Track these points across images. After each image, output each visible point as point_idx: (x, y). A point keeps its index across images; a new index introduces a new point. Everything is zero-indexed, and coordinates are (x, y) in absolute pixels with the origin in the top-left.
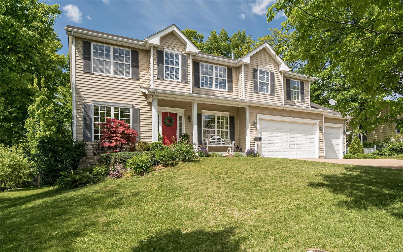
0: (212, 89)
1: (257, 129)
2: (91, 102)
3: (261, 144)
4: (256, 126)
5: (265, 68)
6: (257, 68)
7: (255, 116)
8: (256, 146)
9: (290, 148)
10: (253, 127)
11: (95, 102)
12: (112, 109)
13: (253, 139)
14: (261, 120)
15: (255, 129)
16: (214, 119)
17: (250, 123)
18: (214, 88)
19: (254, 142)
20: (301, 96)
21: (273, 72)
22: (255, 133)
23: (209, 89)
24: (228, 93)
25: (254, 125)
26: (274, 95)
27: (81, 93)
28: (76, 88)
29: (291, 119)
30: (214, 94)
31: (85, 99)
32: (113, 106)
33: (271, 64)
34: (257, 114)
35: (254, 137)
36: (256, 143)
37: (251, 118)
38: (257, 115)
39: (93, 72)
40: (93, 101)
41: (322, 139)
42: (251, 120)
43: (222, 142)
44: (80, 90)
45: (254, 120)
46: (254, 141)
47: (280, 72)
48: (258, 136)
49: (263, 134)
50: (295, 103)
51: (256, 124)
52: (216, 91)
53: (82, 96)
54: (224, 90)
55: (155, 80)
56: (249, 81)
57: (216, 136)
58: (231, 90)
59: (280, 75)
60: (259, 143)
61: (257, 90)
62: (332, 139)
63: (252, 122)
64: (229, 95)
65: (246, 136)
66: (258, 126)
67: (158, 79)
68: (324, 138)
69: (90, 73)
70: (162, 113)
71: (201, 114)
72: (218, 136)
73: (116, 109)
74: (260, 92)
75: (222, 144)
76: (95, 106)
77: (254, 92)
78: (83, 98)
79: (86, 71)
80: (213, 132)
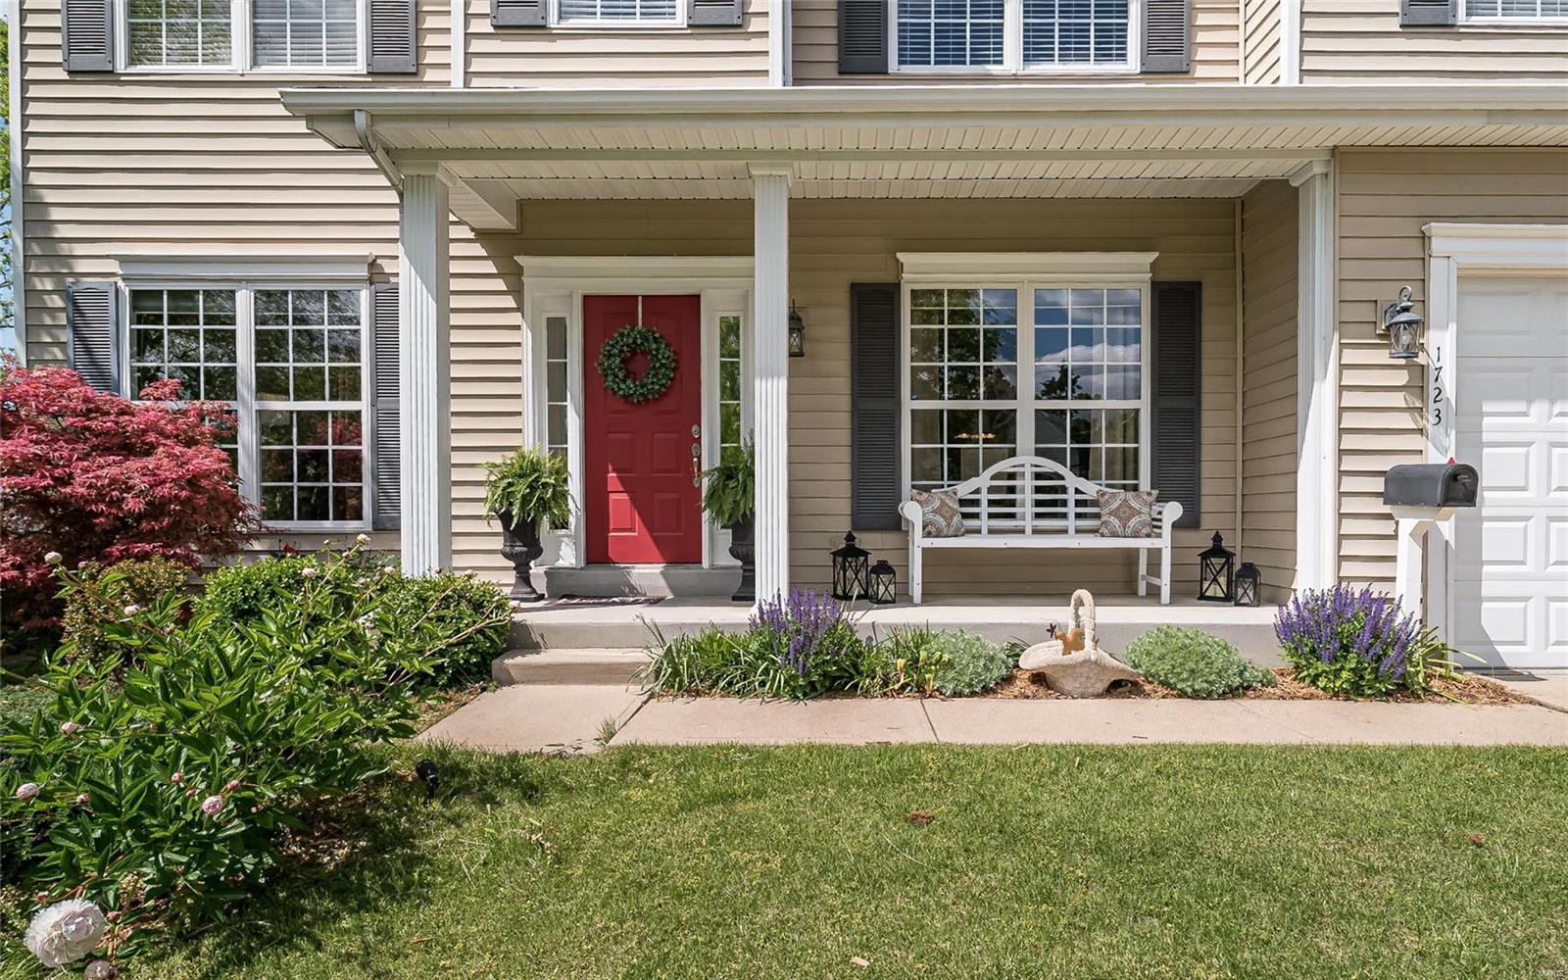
0: (993, 68)
1: (1420, 381)
2: (113, 267)
3: (1471, 538)
4: (1411, 353)
7: (1413, 248)
8: (1407, 551)
10: (1382, 356)
11: (134, 270)
12: (244, 304)
13: (1378, 485)
14: (1472, 280)
15: (1401, 378)
16: (1009, 314)
17: (1342, 325)
18: (1011, 59)
19: (1387, 509)
22: (1406, 421)
23: (969, 78)
25: (1389, 334)
27: (56, 214)
28: (26, 187)
31: (79, 249)
32: (249, 280)
34: (1435, 228)
35: (1387, 464)
36: (1407, 524)
37: (1351, 270)
38: (1424, 238)
39: (121, 66)
40: (124, 260)
42: (1353, 291)
43: (1078, 503)
44: (50, 197)
45: (1388, 294)
46: (1387, 498)
48: (1438, 453)
49: (1496, 422)
51: (1418, 326)
52: (1030, 78)
53: (63, 231)
54: (1108, 67)
55: (477, 46)
57: (1026, 459)
58: (1171, 53)
60: (1447, 524)
63: (1365, 313)
65: (1294, 454)
66: (1441, 344)
67: (503, 30)
69: (107, 76)
70: (588, 301)
71: (896, 287)
72: (1039, 453)
73: (269, 299)
74: (1475, 20)
75: (1071, 523)
76: (136, 295)
77: (1410, 28)
78: (65, 249)
79: (82, 62)
80: (1002, 426)
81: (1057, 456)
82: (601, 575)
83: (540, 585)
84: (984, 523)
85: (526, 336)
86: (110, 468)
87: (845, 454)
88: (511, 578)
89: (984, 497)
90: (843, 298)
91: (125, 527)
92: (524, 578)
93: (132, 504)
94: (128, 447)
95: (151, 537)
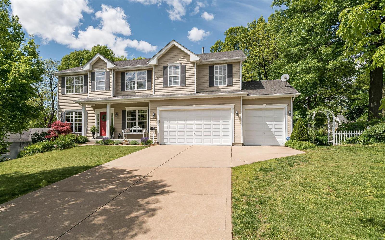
0: (134, 90)
1: (157, 119)
2: (64, 111)
4: (156, 117)
5: (176, 63)
6: (167, 66)
7: (156, 108)
9: (195, 135)
11: (66, 111)
12: (74, 113)
14: (161, 111)
15: (155, 119)
16: (135, 113)
17: (150, 115)
18: (136, 89)
20: (228, 79)
21: (184, 64)
23: (133, 91)
24: (147, 91)
26: (185, 86)
28: (58, 104)
29: (193, 107)
30: (136, 93)
31: (62, 109)
33: (182, 58)
37: (152, 110)
41: (240, 124)
42: (152, 112)
43: (141, 130)
44: (60, 105)
47: (192, 63)
48: (158, 126)
49: (165, 123)
50: (220, 88)
51: (156, 115)
52: (137, 91)
53: (61, 108)
54: (145, 89)
55: (90, 93)
56: (159, 78)
57: (137, 126)
58: (150, 88)
59: (193, 66)
61: (167, 84)
62: (268, 123)
63: (152, 114)
64: (149, 93)
68: (242, 123)
69: (65, 95)
70: (101, 113)
71: (126, 110)
72: (138, 126)
73: (76, 113)
74: (170, 86)
75: (140, 132)
76: (66, 113)
77: (164, 87)
78: (61, 109)
79: (63, 93)
80: (135, 123)
81: (140, 126)
82: (101, 137)
83: (95, 138)
84: (132, 132)
85: (95, 116)
86: (62, 128)
87: (121, 126)
88: (92, 137)
89: (132, 130)
90: (121, 112)
91: (62, 132)
92: (93, 137)
93: (63, 131)
94: (63, 126)
95: (64, 133)
